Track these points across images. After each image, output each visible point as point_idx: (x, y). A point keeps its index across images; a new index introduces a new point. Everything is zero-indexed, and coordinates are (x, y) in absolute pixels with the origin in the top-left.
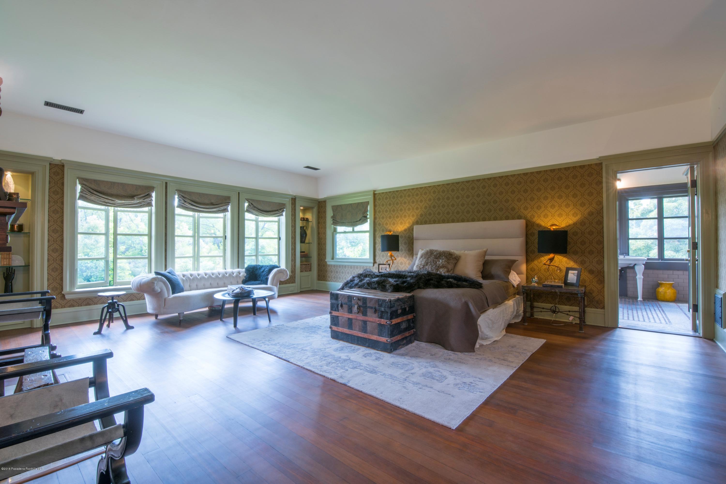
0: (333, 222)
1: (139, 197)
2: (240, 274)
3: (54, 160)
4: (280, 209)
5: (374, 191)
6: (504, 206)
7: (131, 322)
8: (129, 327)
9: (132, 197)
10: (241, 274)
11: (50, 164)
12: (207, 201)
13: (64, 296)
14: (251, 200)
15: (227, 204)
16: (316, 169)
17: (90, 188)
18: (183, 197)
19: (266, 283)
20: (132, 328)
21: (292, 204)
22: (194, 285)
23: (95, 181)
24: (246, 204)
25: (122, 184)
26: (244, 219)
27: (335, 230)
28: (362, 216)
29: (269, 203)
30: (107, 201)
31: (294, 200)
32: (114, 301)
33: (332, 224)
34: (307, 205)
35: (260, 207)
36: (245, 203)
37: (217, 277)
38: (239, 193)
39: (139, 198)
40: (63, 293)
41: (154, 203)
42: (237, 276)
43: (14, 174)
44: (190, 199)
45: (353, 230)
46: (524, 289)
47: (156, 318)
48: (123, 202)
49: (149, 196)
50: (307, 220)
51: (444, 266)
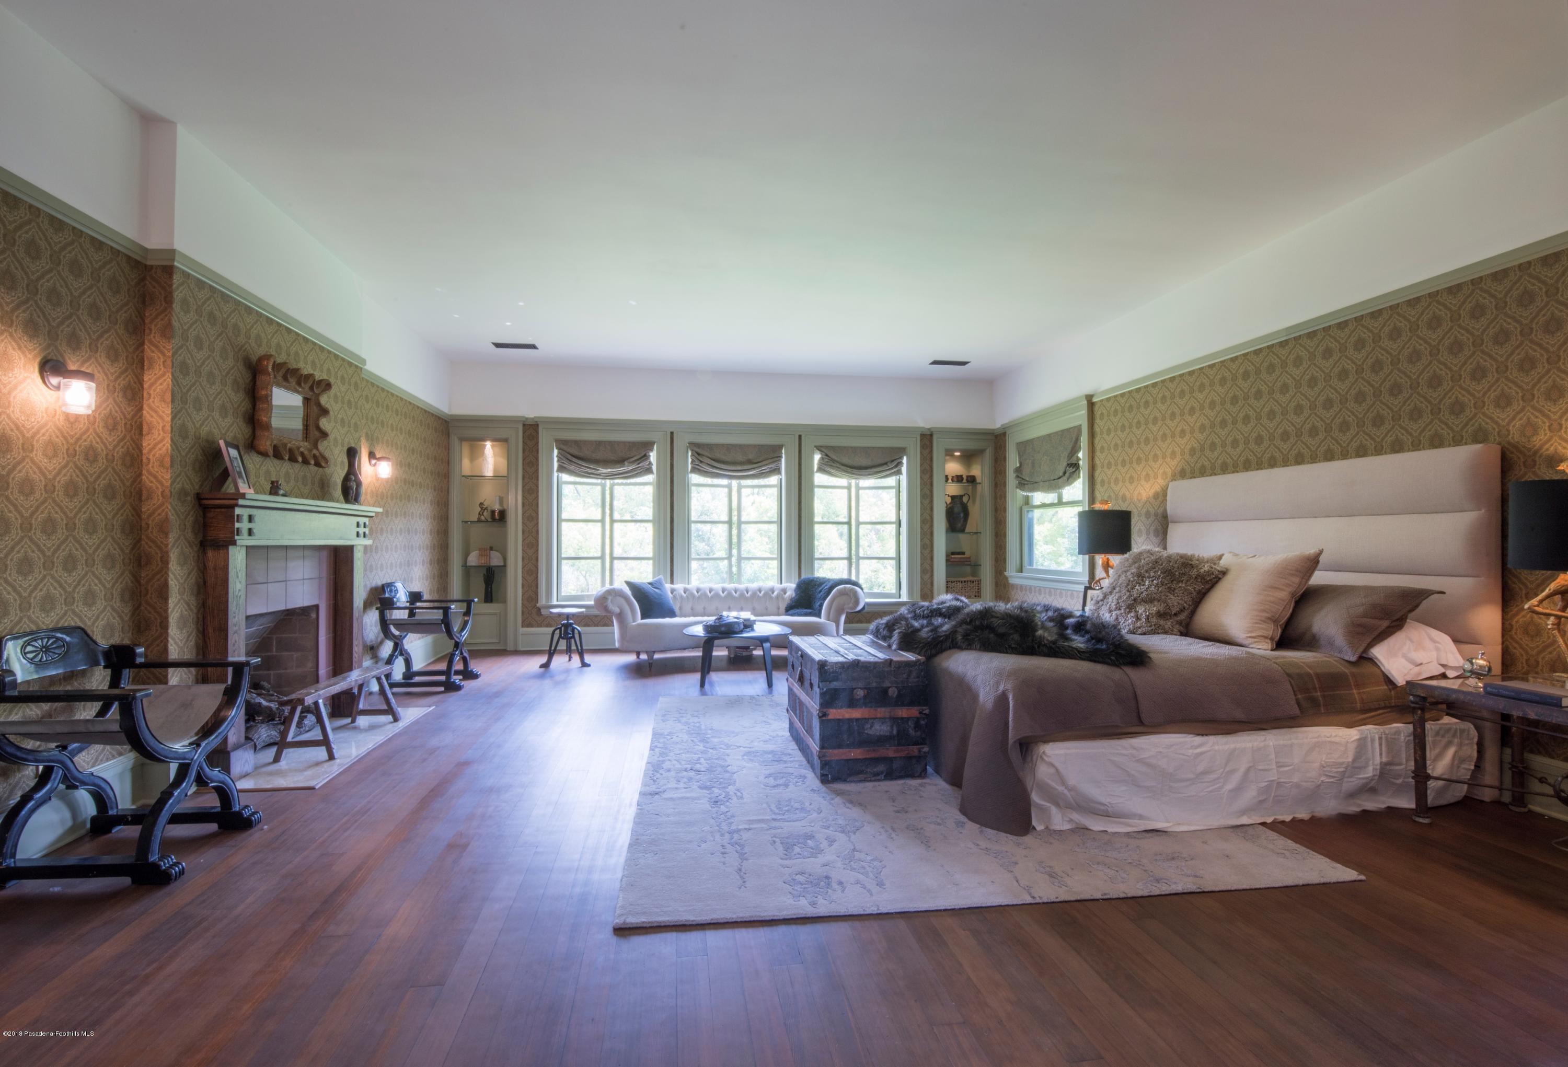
0: (1020, 483)
1: (633, 459)
2: (785, 593)
3: (527, 418)
4: (892, 461)
5: (1089, 399)
6: (1426, 400)
7: (588, 658)
8: (584, 665)
9: (621, 461)
10: (788, 593)
11: (524, 425)
12: (740, 458)
13: (539, 610)
14: (827, 447)
15: (776, 459)
16: (963, 363)
17: (568, 453)
18: (699, 454)
19: (819, 616)
20: (589, 665)
21: (923, 447)
22: (699, 608)
23: (577, 443)
24: (817, 457)
25: (610, 443)
26: (812, 486)
27: (1027, 501)
28: (1065, 464)
29: (866, 450)
30: (589, 471)
31: (927, 438)
32: (571, 621)
33: (1017, 487)
34: (971, 445)
35: (845, 460)
36: (813, 453)
37: (742, 595)
38: (800, 436)
39: (630, 463)
40: (538, 605)
41: (654, 468)
42: (778, 597)
43: (495, 443)
44: (709, 456)
45: (1060, 497)
46: (1414, 696)
47: (638, 657)
48: (609, 470)
49: (645, 457)
50: (972, 480)
51: (1154, 599)
